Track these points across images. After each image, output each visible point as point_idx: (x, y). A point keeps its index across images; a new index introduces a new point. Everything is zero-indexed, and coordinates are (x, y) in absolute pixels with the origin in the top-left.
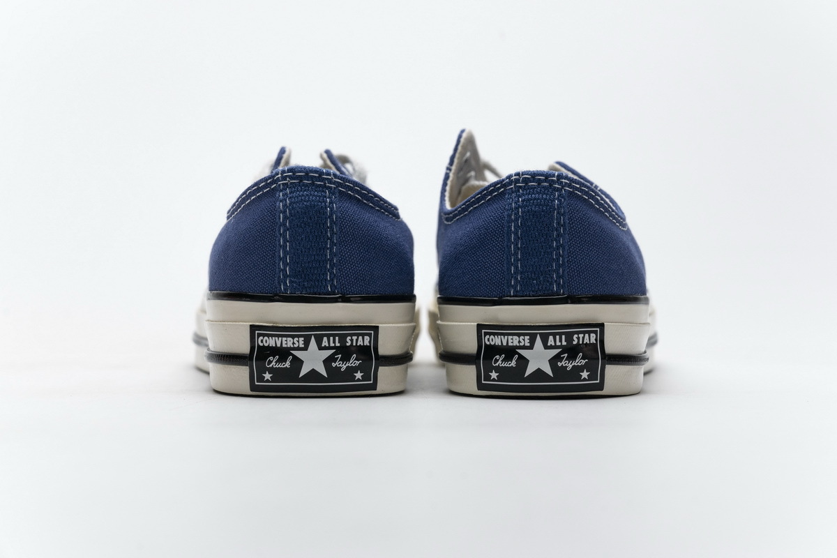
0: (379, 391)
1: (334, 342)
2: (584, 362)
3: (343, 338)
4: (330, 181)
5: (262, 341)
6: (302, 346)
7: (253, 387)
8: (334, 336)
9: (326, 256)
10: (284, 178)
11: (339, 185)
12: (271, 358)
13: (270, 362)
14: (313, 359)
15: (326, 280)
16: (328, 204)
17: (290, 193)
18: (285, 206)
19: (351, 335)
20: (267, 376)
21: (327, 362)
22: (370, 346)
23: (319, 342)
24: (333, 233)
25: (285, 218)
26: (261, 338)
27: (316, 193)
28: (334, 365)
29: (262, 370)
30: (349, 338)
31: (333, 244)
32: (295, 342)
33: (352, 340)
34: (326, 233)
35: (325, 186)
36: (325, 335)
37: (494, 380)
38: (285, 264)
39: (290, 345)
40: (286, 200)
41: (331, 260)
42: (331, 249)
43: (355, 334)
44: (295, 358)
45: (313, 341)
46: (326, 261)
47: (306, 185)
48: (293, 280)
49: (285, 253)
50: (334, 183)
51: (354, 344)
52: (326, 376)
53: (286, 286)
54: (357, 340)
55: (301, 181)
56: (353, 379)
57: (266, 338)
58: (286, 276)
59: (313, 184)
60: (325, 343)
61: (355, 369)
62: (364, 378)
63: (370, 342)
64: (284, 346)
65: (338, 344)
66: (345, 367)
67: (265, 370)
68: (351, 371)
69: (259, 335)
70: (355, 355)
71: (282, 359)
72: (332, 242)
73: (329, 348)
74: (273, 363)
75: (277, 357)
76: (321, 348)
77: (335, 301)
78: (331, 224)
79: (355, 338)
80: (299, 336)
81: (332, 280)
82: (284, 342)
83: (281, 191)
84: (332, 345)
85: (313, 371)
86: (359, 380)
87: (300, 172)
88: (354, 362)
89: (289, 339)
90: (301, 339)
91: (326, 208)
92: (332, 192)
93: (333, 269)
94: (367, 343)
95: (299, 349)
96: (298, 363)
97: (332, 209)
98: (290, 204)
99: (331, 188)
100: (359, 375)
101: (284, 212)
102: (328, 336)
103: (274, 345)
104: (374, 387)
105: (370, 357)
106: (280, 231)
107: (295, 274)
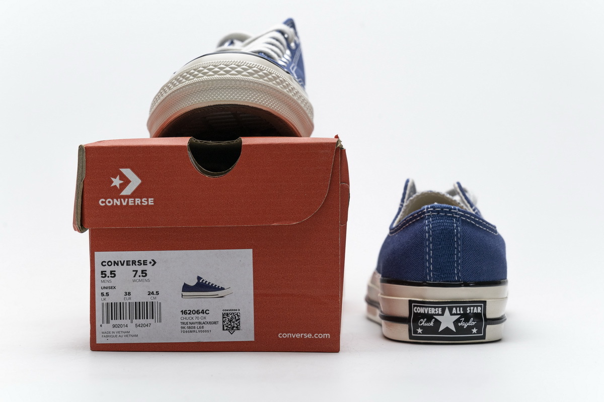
0: (487, 340)
1: (460, 311)
2: (474, 323)
3: (465, 308)
4: (456, 213)
5: (416, 310)
6: (440, 313)
7: (411, 337)
8: (460, 307)
9: (454, 258)
10: (428, 212)
11: (462, 215)
12: (422, 320)
13: (421, 322)
14: (447, 321)
15: (454, 273)
16: (455, 227)
17: (432, 221)
18: (429, 228)
19: (470, 306)
20: (420, 331)
21: (456, 322)
22: (481, 313)
23: (451, 311)
24: (458, 245)
25: (429, 236)
26: (415, 308)
27: (448, 221)
28: (460, 324)
29: (416, 327)
30: (469, 308)
31: (458, 252)
32: (436, 310)
33: (470, 310)
34: (454, 245)
35: (453, 217)
36: (454, 307)
37: (420, 334)
38: (430, 264)
39: (433, 312)
40: (429, 225)
41: (457, 261)
42: (457, 255)
43: (472, 306)
44: (436, 320)
45: (447, 310)
46: (454, 262)
47: (442, 216)
48: (435, 273)
49: (430, 257)
50: (459, 214)
51: (472, 312)
52: (455, 331)
53: (430, 277)
54: (473, 309)
55: (438, 213)
56: (471, 332)
57: (418, 308)
58: (430, 270)
59: (446, 215)
60: (454, 311)
61: (472, 327)
62: (478, 332)
63: (481, 311)
64: (430, 313)
65: (462, 312)
66: (466, 326)
67: (418, 327)
68: (470, 328)
69: (414, 306)
70: (472, 318)
71: (429, 321)
72: (458, 250)
73: (457, 314)
74: (423, 323)
75: (426, 319)
76: (451, 314)
77: (459, 286)
78: (457, 239)
79: (472, 308)
80: (438, 307)
81: (458, 273)
82: (430, 311)
83: (426, 219)
84: (458, 312)
85: (447, 328)
86: (474, 334)
87: (438, 208)
88: (472, 323)
89: (432, 309)
90: (440, 309)
91: (454, 230)
92: (457, 220)
93: (458, 266)
94: (479, 311)
95: (438, 315)
96: (438, 323)
97: (457, 230)
98: (432, 228)
99: (456, 217)
100: (475, 331)
101: (429, 232)
102: (456, 307)
103: (423, 312)
104: (483, 338)
105: (482, 320)
106: (426, 244)
107: (435, 269)
